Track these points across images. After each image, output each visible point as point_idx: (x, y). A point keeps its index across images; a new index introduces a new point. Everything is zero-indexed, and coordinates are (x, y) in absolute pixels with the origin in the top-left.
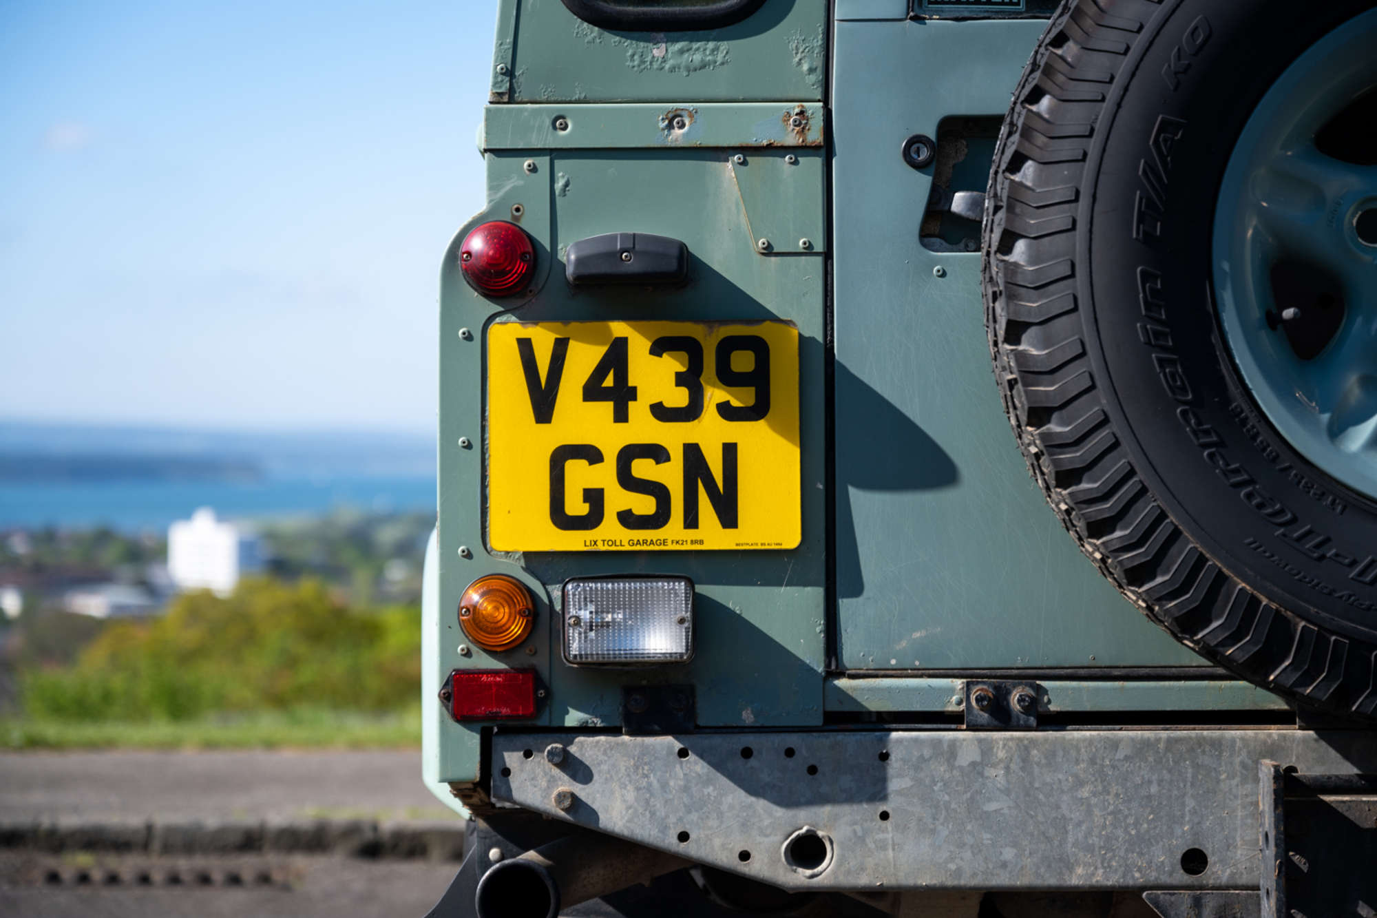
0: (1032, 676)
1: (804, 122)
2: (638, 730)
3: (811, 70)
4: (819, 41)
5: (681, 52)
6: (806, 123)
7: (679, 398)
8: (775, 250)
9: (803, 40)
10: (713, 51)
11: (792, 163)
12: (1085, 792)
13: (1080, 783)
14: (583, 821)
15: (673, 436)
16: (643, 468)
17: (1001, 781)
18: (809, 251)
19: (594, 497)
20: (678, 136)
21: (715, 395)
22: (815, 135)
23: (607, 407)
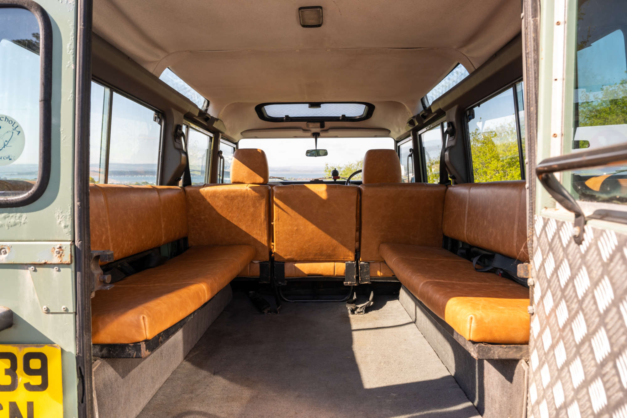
1: (61, 252)
3: (66, 227)
4: (69, 213)
5: (5, 218)
6: (62, 253)
7: (7, 380)
8: (51, 311)
9: (62, 212)
10: (19, 217)
11: (58, 271)
15: (5, 398)
18: (66, 311)
20: (3, 258)
22: (67, 258)
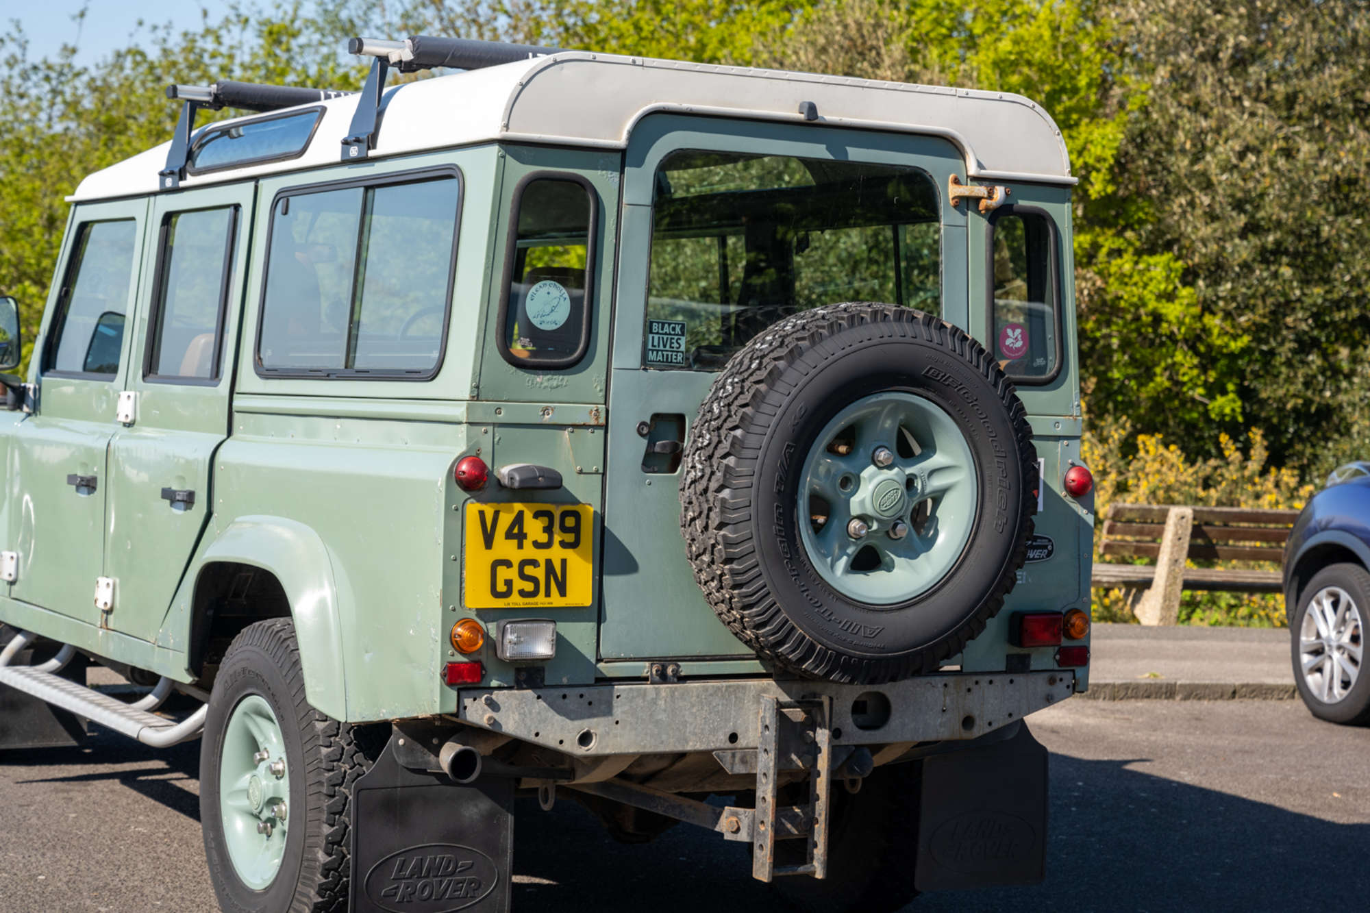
0: (676, 660)
1: (597, 413)
2: (520, 688)
3: (601, 390)
4: (604, 378)
5: (549, 380)
6: (599, 414)
7: (544, 538)
8: (583, 471)
9: (596, 377)
10: (561, 379)
11: (592, 432)
12: (694, 710)
13: (693, 706)
14: (496, 730)
15: (541, 555)
16: (529, 570)
17: (663, 706)
18: (597, 472)
19: (509, 583)
20: (547, 419)
21: (557, 538)
22: (602, 421)
23: (515, 542)
